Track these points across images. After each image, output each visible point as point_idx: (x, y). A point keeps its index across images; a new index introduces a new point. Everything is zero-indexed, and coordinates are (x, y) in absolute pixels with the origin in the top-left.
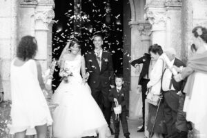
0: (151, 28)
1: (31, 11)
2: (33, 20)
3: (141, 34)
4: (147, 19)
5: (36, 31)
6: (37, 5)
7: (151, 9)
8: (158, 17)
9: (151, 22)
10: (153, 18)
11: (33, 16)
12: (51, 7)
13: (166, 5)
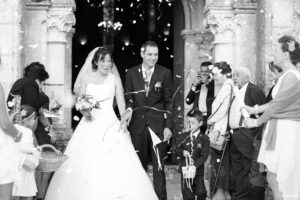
0: (213, 39)
1: (42, 15)
2: (44, 27)
3: (200, 48)
4: (208, 27)
5: (48, 43)
6: (50, 6)
7: (213, 12)
8: (223, 24)
9: (213, 31)
10: (215, 26)
11: (44, 22)
12: (71, 9)
13: (235, 6)
